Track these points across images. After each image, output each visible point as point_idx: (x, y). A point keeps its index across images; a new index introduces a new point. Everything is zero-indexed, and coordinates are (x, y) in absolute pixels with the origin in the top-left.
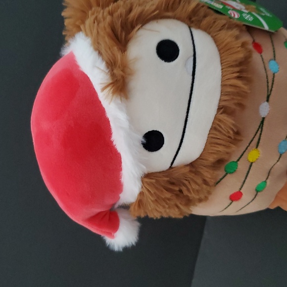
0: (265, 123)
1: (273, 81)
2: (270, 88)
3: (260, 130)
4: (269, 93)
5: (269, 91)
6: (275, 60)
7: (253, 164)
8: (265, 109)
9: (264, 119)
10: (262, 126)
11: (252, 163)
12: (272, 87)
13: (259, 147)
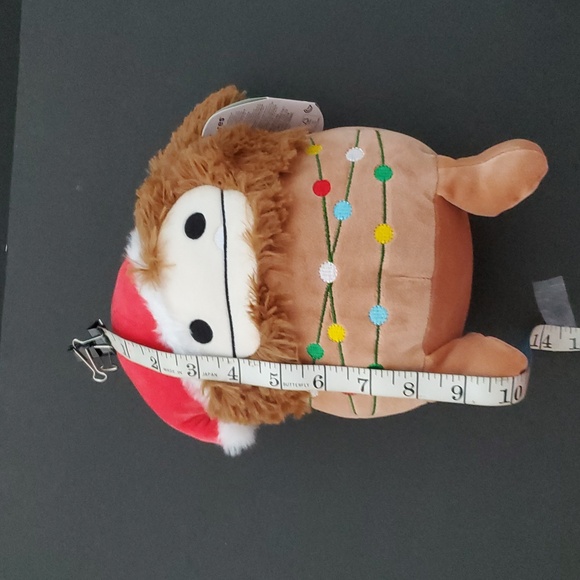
0: (334, 289)
1: (338, 232)
2: (332, 243)
3: (329, 299)
4: (332, 250)
5: (332, 247)
6: (346, 200)
7: (342, 344)
8: (328, 272)
9: (331, 284)
10: (331, 294)
11: (340, 343)
12: (335, 244)
13: (337, 321)
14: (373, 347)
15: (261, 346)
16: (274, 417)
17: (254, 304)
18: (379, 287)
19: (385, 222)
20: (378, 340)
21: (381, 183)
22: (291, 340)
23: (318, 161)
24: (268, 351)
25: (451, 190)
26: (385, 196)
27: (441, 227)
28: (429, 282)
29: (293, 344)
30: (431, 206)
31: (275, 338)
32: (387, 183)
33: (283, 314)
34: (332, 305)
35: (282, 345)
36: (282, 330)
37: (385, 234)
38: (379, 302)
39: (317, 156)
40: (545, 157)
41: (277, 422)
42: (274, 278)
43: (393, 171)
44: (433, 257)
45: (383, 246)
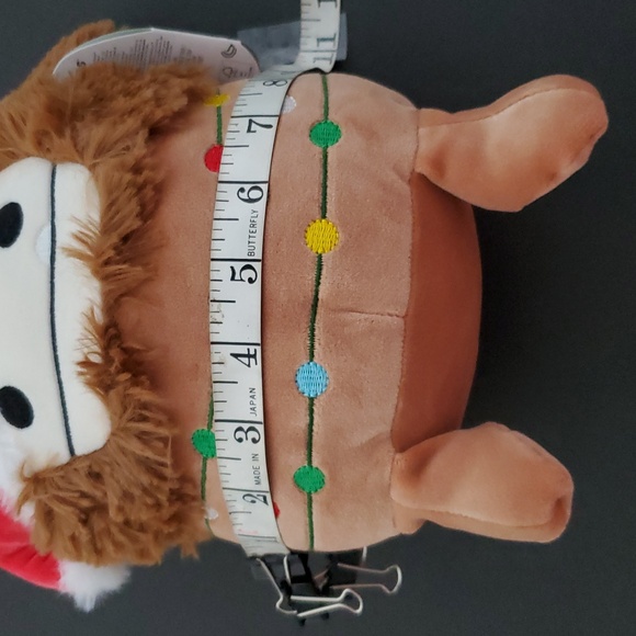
14: (303, 436)
15: (113, 434)
16: (143, 553)
17: (96, 359)
18: (313, 330)
19: (324, 217)
20: (311, 424)
21: (321, 150)
22: (159, 424)
23: (219, 116)
24: (122, 443)
25: (438, 163)
26: (326, 172)
27: (422, 225)
28: (398, 323)
29: (163, 432)
30: (405, 189)
31: (132, 420)
32: (330, 150)
33: (143, 378)
35: (144, 433)
36: (145, 406)
37: (323, 236)
38: (312, 356)
39: (219, 109)
40: (602, 103)
41: (149, 563)
42: (131, 313)
43: (343, 130)
44: (407, 279)
45: (320, 257)
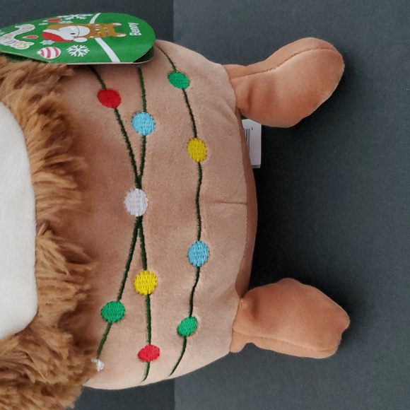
0: (145, 224)
1: (144, 150)
2: (138, 164)
3: (138, 238)
4: (139, 173)
5: (138, 169)
6: (145, 111)
7: (151, 297)
8: (136, 202)
9: (140, 219)
10: (142, 231)
11: (148, 295)
12: (143, 161)
13: (148, 266)
18: (200, 218)
20: (196, 286)
26: (189, 105)
32: (187, 90)
34: (143, 246)
43: (190, 77)
45: (199, 164)
